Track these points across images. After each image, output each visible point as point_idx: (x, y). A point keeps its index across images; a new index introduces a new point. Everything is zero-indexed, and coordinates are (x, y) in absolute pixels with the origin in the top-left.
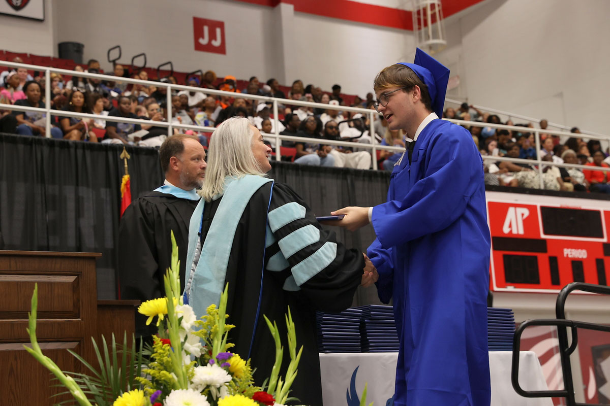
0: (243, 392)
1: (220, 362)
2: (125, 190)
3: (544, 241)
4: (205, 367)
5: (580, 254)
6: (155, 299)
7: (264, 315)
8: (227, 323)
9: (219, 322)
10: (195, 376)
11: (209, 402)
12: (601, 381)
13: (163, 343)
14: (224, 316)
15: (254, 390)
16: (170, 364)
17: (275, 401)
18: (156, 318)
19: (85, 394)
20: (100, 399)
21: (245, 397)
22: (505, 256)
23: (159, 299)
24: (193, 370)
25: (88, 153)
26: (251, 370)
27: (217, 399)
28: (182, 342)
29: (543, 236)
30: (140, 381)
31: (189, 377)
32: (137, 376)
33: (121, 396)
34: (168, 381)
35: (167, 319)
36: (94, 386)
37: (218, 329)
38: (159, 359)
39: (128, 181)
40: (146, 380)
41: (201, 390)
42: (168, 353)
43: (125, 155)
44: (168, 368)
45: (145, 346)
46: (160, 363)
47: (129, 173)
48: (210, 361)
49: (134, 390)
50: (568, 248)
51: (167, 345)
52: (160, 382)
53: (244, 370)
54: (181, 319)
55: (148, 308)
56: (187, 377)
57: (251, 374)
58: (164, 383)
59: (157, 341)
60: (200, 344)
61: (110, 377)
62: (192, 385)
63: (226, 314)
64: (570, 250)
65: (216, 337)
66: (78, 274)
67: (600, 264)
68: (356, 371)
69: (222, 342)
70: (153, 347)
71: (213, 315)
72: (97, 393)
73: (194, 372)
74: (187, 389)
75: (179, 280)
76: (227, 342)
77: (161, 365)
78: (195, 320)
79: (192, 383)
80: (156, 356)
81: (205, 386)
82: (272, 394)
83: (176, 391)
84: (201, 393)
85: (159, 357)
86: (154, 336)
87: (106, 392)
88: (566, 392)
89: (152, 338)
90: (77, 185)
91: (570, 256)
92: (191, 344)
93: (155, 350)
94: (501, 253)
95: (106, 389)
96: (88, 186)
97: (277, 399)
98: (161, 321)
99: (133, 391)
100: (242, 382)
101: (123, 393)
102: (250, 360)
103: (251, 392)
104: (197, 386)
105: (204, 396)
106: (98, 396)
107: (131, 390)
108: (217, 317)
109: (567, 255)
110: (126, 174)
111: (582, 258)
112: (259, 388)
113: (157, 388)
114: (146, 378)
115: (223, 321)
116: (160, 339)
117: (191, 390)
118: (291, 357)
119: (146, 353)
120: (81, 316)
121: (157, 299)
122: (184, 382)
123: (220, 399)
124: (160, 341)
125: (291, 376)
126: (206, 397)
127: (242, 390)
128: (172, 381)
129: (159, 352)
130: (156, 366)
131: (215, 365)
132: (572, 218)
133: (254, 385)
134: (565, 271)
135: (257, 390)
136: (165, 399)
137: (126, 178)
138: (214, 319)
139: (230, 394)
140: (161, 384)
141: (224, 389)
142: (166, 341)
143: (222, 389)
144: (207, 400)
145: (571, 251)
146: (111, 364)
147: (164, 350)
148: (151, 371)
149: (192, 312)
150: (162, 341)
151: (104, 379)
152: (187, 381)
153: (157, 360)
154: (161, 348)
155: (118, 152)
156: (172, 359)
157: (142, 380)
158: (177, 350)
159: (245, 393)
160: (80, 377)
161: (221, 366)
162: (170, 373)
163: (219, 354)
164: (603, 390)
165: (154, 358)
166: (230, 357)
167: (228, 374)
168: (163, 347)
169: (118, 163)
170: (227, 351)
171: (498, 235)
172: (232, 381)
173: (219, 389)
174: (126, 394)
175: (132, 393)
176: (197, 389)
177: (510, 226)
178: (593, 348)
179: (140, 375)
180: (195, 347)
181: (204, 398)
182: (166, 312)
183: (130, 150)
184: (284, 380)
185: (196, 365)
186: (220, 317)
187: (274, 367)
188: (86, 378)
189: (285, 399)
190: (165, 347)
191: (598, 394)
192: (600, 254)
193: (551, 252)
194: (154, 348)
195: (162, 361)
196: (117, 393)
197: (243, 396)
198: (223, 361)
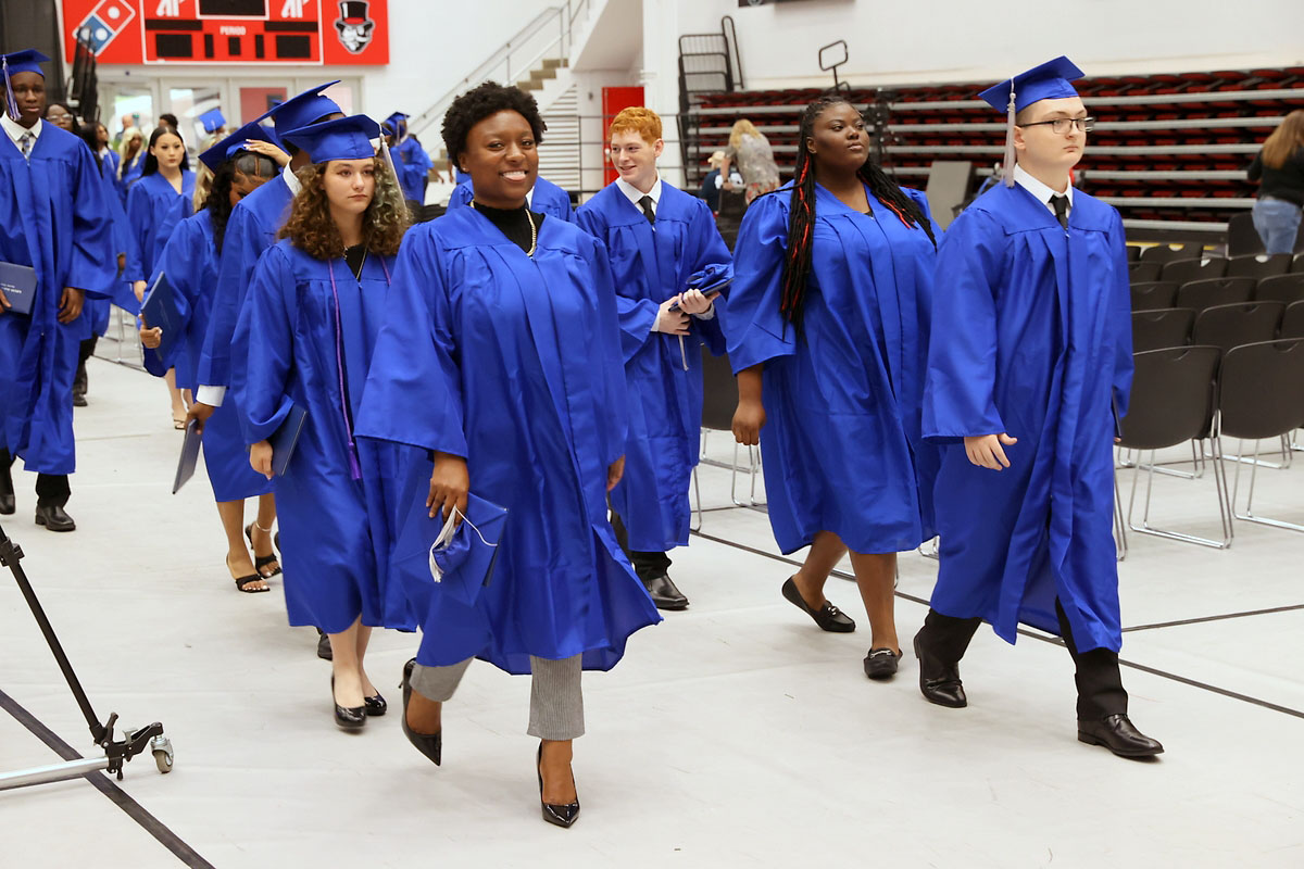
3: (200, 22)
5: (238, 31)
22: (157, 36)
29: (199, 17)
50: (225, 26)
64: (227, 27)
67: (259, 40)
91: (227, 33)
94: (153, 33)
109: (224, 32)
111: (240, 35)
134: (220, 47)
145: (228, 29)
171: (151, 17)
177: (165, 9)
192: (261, 31)
193: (207, 30)
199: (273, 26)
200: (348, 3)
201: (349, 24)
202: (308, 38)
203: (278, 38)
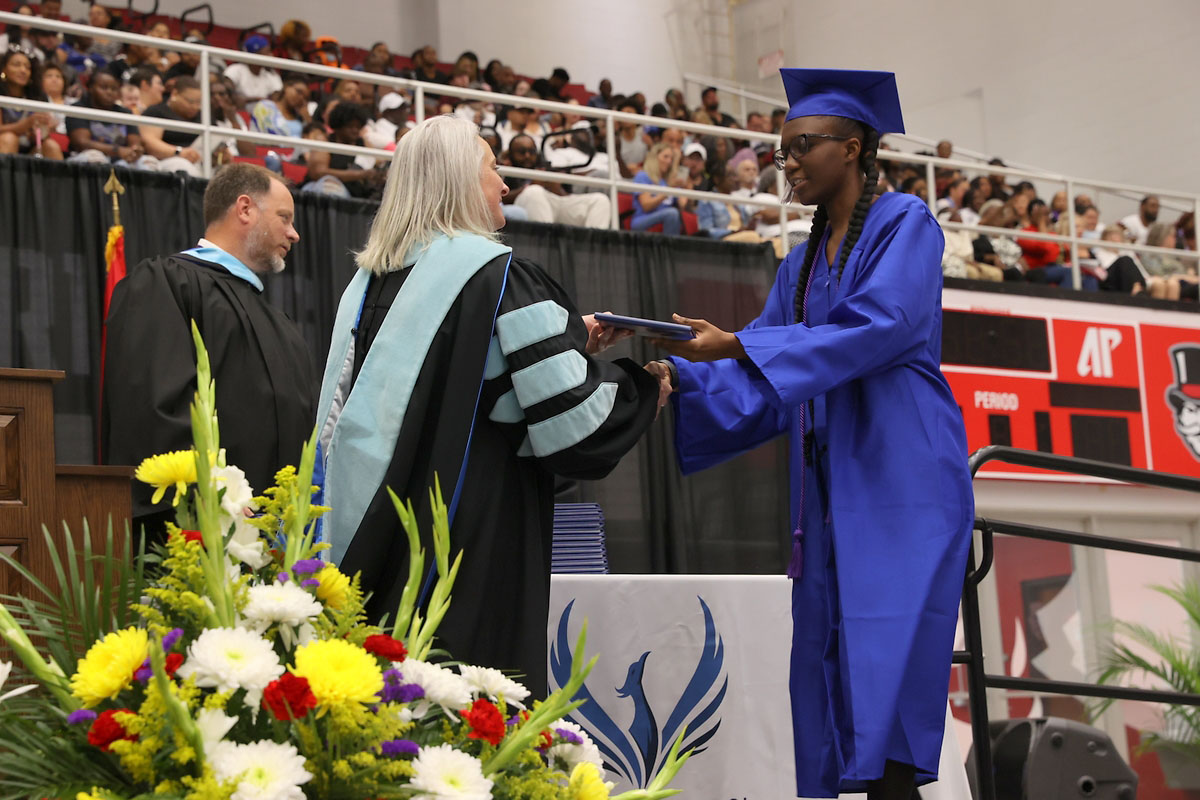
0: (344, 637)
1: (300, 579)
2: (114, 257)
4: (270, 586)
5: (1005, 402)
6: (171, 453)
7: (388, 488)
8: (312, 502)
9: (298, 499)
10: (250, 604)
11: (278, 654)
12: (1036, 645)
13: (188, 539)
14: (309, 488)
15: (366, 632)
16: (201, 580)
17: (406, 652)
18: (171, 491)
19: (29, 636)
20: (57, 647)
21: (349, 643)
23: (178, 452)
24: (246, 592)
25: (37, 180)
26: (362, 593)
27: (294, 648)
28: (224, 538)
30: (140, 611)
31: (238, 605)
32: (134, 603)
33: (102, 641)
34: (197, 613)
35: (195, 491)
36: (45, 621)
37: (295, 514)
38: (179, 570)
39: (119, 239)
40: (152, 609)
41: (262, 629)
42: (195, 557)
43: (113, 185)
44: (196, 587)
45: (151, 548)
46: (179, 578)
47: (122, 223)
48: (280, 576)
49: (127, 629)
50: (983, 389)
51: (194, 541)
52: (180, 614)
53: (347, 594)
54: (222, 492)
55: (155, 469)
56: (235, 605)
57: (360, 602)
58: (188, 616)
59: (175, 533)
60: (262, 543)
61: (79, 603)
62: (245, 621)
63: (313, 484)
64: (986, 394)
65: (293, 530)
66: (18, 414)
67: (1042, 421)
68: (568, 609)
69: (304, 540)
70: (167, 545)
71: (288, 488)
72: (54, 635)
73: (249, 596)
74: (234, 628)
75: (215, 419)
76: (314, 540)
77: (183, 581)
78: (251, 495)
79: (243, 617)
80: (172, 563)
81: (270, 624)
82: (402, 641)
83: (213, 631)
84: (263, 635)
85: (179, 566)
86: (170, 525)
87: (70, 633)
88: (969, 654)
89: (165, 528)
90: (16, 244)
91: (986, 406)
92: (243, 543)
93: (171, 552)
95: (70, 626)
96: (37, 248)
97: (410, 650)
98: (182, 496)
99: (125, 631)
100: (342, 616)
101: (106, 634)
102: (359, 573)
103: (358, 636)
104: (254, 623)
105: (267, 641)
106: (56, 640)
107: (121, 629)
108: (295, 493)
109: (981, 403)
110: (115, 225)
111: (1009, 411)
112: (375, 628)
113: (173, 625)
114: (151, 605)
115: (306, 499)
116: (180, 531)
117: (241, 629)
118: (440, 572)
119: (151, 558)
120: (23, 495)
121: (174, 452)
122: (229, 615)
123: (299, 647)
124: (182, 534)
125: (437, 609)
126: (272, 644)
127: (344, 633)
128: (204, 613)
129: (178, 555)
130: (172, 585)
131: (290, 583)
132: (992, 333)
133: (368, 623)
135: (372, 633)
136: (191, 645)
137: (115, 232)
138: (289, 496)
139: (320, 637)
140: (182, 618)
141: (307, 631)
142: (193, 535)
143: (302, 630)
144: (274, 649)
145: (988, 397)
146: (82, 578)
147: (188, 551)
148: (162, 593)
149: (246, 482)
150: (185, 535)
151: (65, 604)
152: (236, 613)
153: (173, 573)
154: (183, 549)
155: (100, 180)
156: (203, 568)
157: (144, 609)
158: (214, 552)
159: (348, 637)
160: (19, 604)
161: (301, 585)
162: (200, 596)
163: (298, 562)
164: (1039, 662)
165: (169, 567)
166: (319, 567)
167: (316, 600)
168: (188, 547)
169: (100, 202)
170: (314, 558)
172: (323, 615)
173: (296, 630)
174: (111, 636)
175: (123, 633)
176: (254, 628)
178: (1023, 584)
179: (138, 601)
180: (251, 550)
181: (269, 645)
182: (194, 478)
183: (125, 176)
184: (423, 615)
185: (250, 583)
186: (300, 491)
187: (406, 589)
188: (30, 605)
189: (427, 651)
190: (191, 547)
191: (1030, 668)
192: (1044, 405)
194: (168, 548)
195: (185, 572)
196: (92, 635)
197: (345, 642)
198: (306, 575)
199: (1067, 392)
200: (1188, 352)
201: (1193, 397)
202: (1124, 421)
203: (1073, 418)
